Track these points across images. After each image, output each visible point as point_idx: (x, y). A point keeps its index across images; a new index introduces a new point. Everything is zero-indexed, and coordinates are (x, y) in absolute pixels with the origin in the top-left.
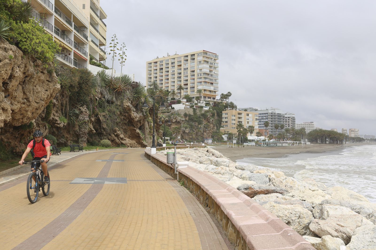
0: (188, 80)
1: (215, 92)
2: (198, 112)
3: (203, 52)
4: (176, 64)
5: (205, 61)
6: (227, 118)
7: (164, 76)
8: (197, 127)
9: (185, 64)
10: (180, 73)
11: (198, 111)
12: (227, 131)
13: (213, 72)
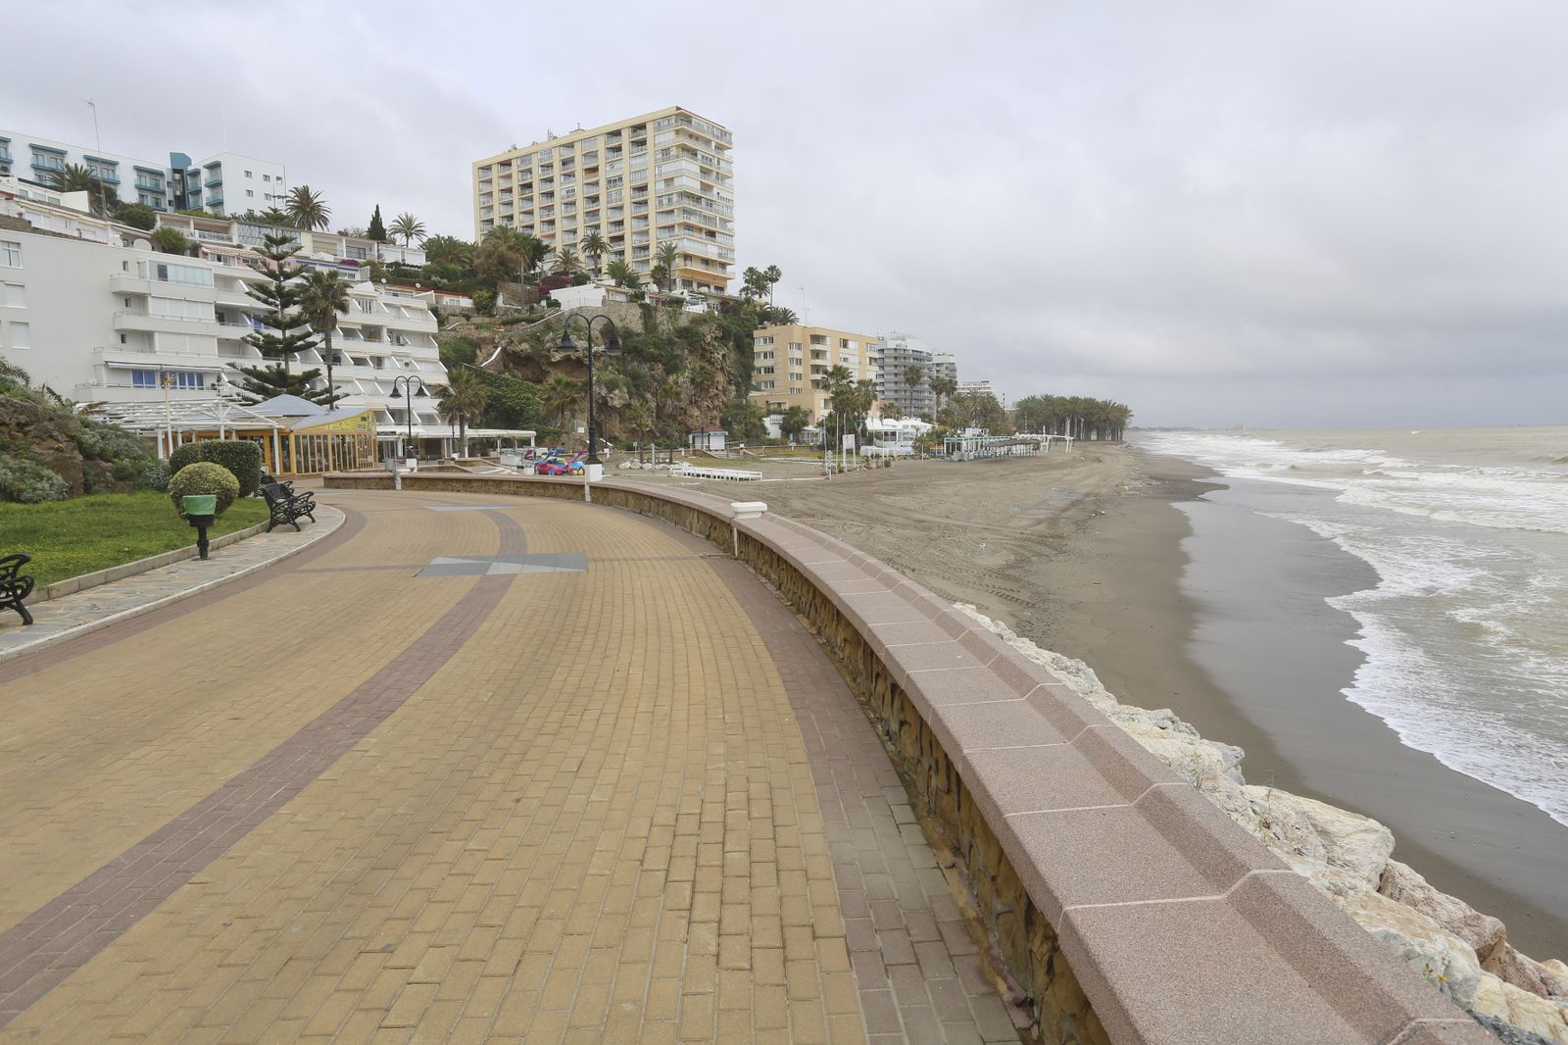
0: (622, 221)
1: (723, 265)
2: (662, 323)
3: (676, 115)
4: (579, 167)
5: (685, 149)
6: (772, 354)
7: (537, 212)
8: (659, 382)
9: (612, 164)
10: (595, 199)
11: (661, 317)
12: (774, 404)
13: (715, 193)
